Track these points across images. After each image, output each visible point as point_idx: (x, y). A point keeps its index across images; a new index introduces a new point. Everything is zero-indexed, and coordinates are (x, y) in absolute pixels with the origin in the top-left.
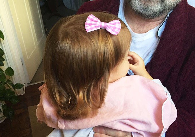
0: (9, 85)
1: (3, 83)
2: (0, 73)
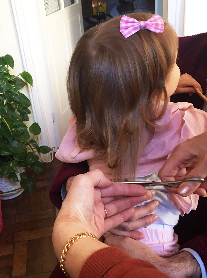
0: (33, 148)
1: (25, 143)
2: (22, 130)
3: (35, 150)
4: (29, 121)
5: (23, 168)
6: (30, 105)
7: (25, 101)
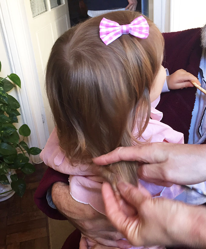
0: (23, 149)
2: (11, 132)
3: (25, 152)
4: (18, 123)
5: (13, 170)
6: (19, 106)
7: (14, 103)
